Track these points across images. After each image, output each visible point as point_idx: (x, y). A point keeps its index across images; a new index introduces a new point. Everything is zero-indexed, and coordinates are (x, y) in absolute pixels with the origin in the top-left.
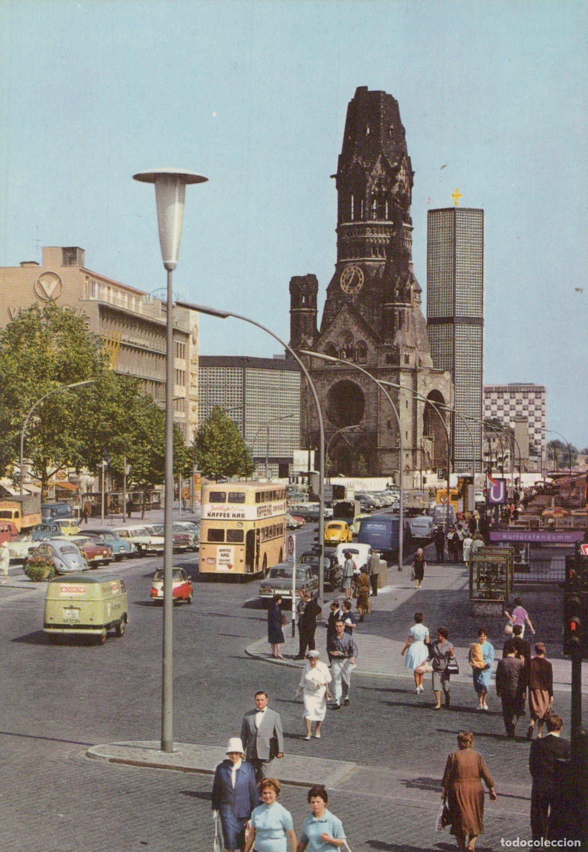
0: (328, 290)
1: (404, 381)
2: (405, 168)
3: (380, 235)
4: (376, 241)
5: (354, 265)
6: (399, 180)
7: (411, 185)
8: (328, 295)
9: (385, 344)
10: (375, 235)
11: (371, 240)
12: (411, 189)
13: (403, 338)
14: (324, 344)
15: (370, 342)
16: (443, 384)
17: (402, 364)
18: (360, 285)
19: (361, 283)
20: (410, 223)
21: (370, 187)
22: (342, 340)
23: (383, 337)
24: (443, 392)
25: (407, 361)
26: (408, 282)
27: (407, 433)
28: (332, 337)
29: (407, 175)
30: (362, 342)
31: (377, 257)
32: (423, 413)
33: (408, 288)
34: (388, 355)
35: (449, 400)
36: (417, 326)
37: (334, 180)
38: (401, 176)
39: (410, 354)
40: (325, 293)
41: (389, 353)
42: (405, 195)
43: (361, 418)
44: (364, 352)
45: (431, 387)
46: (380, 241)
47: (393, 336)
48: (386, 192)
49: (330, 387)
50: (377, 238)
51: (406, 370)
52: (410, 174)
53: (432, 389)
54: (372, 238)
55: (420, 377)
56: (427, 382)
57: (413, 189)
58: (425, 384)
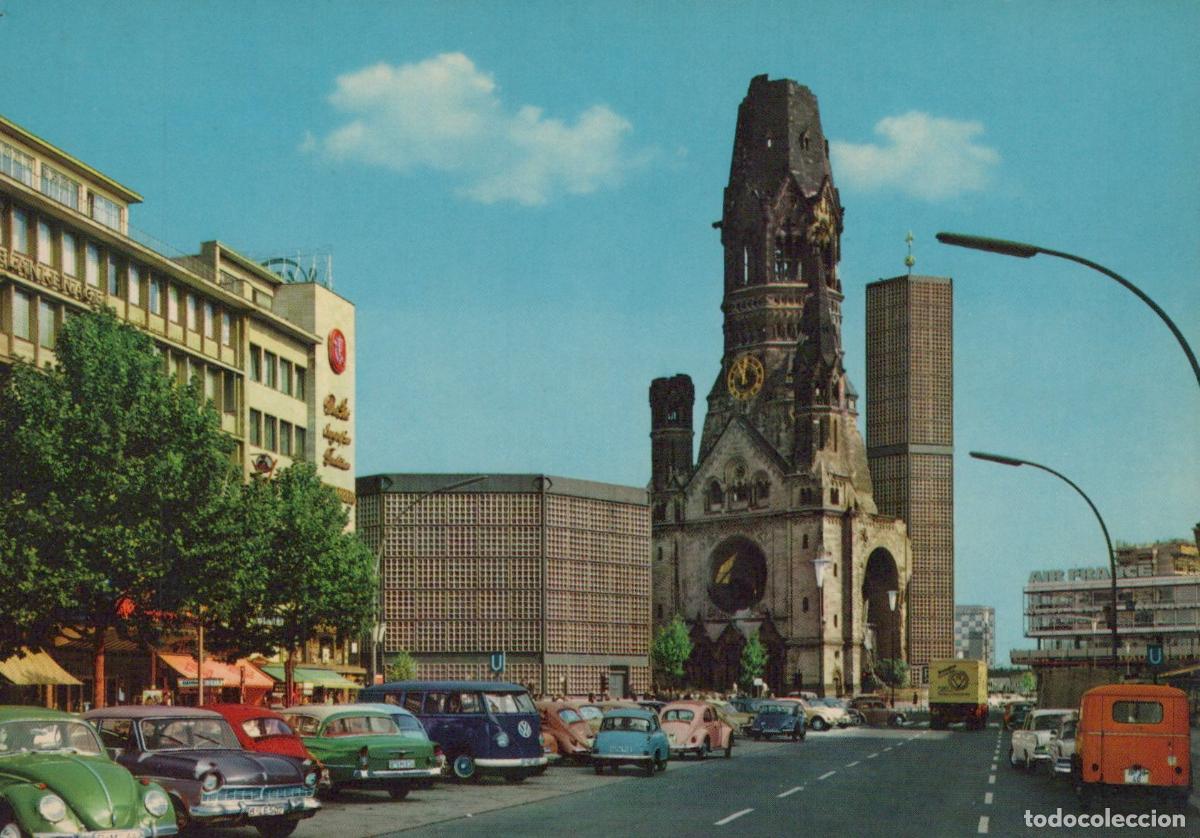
0: (710, 398)
1: (830, 531)
2: (829, 201)
3: (788, 305)
4: (782, 315)
5: (749, 354)
6: (820, 219)
7: (839, 230)
8: (710, 406)
9: (799, 473)
10: (781, 305)
11: (775, 313)
12: (839, 236)
13: (827, 463)
14: (703, 481)
15: (774, 472)
16: (894, 540)
17: (827, 504)
18: (758, 386)
19: (759, 382)
20: (839, 288)
21: (773, 231)
22: (732, 472)
23: (793, 464)
24: (894, 552)
25: (835, 499)
26: (835, 372)
27: (836, 617)
28: (717, 469)
29: (832, 213)
30: (761, 474)
31: (784, 339)
32: (861, 583)
33: (835, 382)
34: (803, 490)
35: (903, 565)
36: (852, 451)
37: (719, 231)
38: (822, 214)
39: (839, 488)
40: (705, 405)
41: (805, 487)
42: (829, 245)
43: (761, 595)
44: (764, 489)
45: (874, 544)
46: (789, 314)
47: (810, 460)
48: (798, 237)
49: (713, 548)
50: (784, 310)
51: (833, 515)
52: (837, 212)
53: (876, 546)
54: (777, 310)
55: (857, 526)
56: (869, 534)
57: (843, 236)
58: (864, 538)
